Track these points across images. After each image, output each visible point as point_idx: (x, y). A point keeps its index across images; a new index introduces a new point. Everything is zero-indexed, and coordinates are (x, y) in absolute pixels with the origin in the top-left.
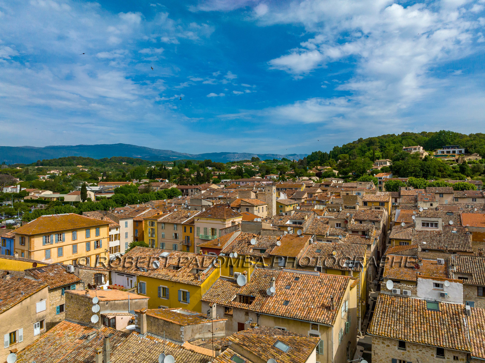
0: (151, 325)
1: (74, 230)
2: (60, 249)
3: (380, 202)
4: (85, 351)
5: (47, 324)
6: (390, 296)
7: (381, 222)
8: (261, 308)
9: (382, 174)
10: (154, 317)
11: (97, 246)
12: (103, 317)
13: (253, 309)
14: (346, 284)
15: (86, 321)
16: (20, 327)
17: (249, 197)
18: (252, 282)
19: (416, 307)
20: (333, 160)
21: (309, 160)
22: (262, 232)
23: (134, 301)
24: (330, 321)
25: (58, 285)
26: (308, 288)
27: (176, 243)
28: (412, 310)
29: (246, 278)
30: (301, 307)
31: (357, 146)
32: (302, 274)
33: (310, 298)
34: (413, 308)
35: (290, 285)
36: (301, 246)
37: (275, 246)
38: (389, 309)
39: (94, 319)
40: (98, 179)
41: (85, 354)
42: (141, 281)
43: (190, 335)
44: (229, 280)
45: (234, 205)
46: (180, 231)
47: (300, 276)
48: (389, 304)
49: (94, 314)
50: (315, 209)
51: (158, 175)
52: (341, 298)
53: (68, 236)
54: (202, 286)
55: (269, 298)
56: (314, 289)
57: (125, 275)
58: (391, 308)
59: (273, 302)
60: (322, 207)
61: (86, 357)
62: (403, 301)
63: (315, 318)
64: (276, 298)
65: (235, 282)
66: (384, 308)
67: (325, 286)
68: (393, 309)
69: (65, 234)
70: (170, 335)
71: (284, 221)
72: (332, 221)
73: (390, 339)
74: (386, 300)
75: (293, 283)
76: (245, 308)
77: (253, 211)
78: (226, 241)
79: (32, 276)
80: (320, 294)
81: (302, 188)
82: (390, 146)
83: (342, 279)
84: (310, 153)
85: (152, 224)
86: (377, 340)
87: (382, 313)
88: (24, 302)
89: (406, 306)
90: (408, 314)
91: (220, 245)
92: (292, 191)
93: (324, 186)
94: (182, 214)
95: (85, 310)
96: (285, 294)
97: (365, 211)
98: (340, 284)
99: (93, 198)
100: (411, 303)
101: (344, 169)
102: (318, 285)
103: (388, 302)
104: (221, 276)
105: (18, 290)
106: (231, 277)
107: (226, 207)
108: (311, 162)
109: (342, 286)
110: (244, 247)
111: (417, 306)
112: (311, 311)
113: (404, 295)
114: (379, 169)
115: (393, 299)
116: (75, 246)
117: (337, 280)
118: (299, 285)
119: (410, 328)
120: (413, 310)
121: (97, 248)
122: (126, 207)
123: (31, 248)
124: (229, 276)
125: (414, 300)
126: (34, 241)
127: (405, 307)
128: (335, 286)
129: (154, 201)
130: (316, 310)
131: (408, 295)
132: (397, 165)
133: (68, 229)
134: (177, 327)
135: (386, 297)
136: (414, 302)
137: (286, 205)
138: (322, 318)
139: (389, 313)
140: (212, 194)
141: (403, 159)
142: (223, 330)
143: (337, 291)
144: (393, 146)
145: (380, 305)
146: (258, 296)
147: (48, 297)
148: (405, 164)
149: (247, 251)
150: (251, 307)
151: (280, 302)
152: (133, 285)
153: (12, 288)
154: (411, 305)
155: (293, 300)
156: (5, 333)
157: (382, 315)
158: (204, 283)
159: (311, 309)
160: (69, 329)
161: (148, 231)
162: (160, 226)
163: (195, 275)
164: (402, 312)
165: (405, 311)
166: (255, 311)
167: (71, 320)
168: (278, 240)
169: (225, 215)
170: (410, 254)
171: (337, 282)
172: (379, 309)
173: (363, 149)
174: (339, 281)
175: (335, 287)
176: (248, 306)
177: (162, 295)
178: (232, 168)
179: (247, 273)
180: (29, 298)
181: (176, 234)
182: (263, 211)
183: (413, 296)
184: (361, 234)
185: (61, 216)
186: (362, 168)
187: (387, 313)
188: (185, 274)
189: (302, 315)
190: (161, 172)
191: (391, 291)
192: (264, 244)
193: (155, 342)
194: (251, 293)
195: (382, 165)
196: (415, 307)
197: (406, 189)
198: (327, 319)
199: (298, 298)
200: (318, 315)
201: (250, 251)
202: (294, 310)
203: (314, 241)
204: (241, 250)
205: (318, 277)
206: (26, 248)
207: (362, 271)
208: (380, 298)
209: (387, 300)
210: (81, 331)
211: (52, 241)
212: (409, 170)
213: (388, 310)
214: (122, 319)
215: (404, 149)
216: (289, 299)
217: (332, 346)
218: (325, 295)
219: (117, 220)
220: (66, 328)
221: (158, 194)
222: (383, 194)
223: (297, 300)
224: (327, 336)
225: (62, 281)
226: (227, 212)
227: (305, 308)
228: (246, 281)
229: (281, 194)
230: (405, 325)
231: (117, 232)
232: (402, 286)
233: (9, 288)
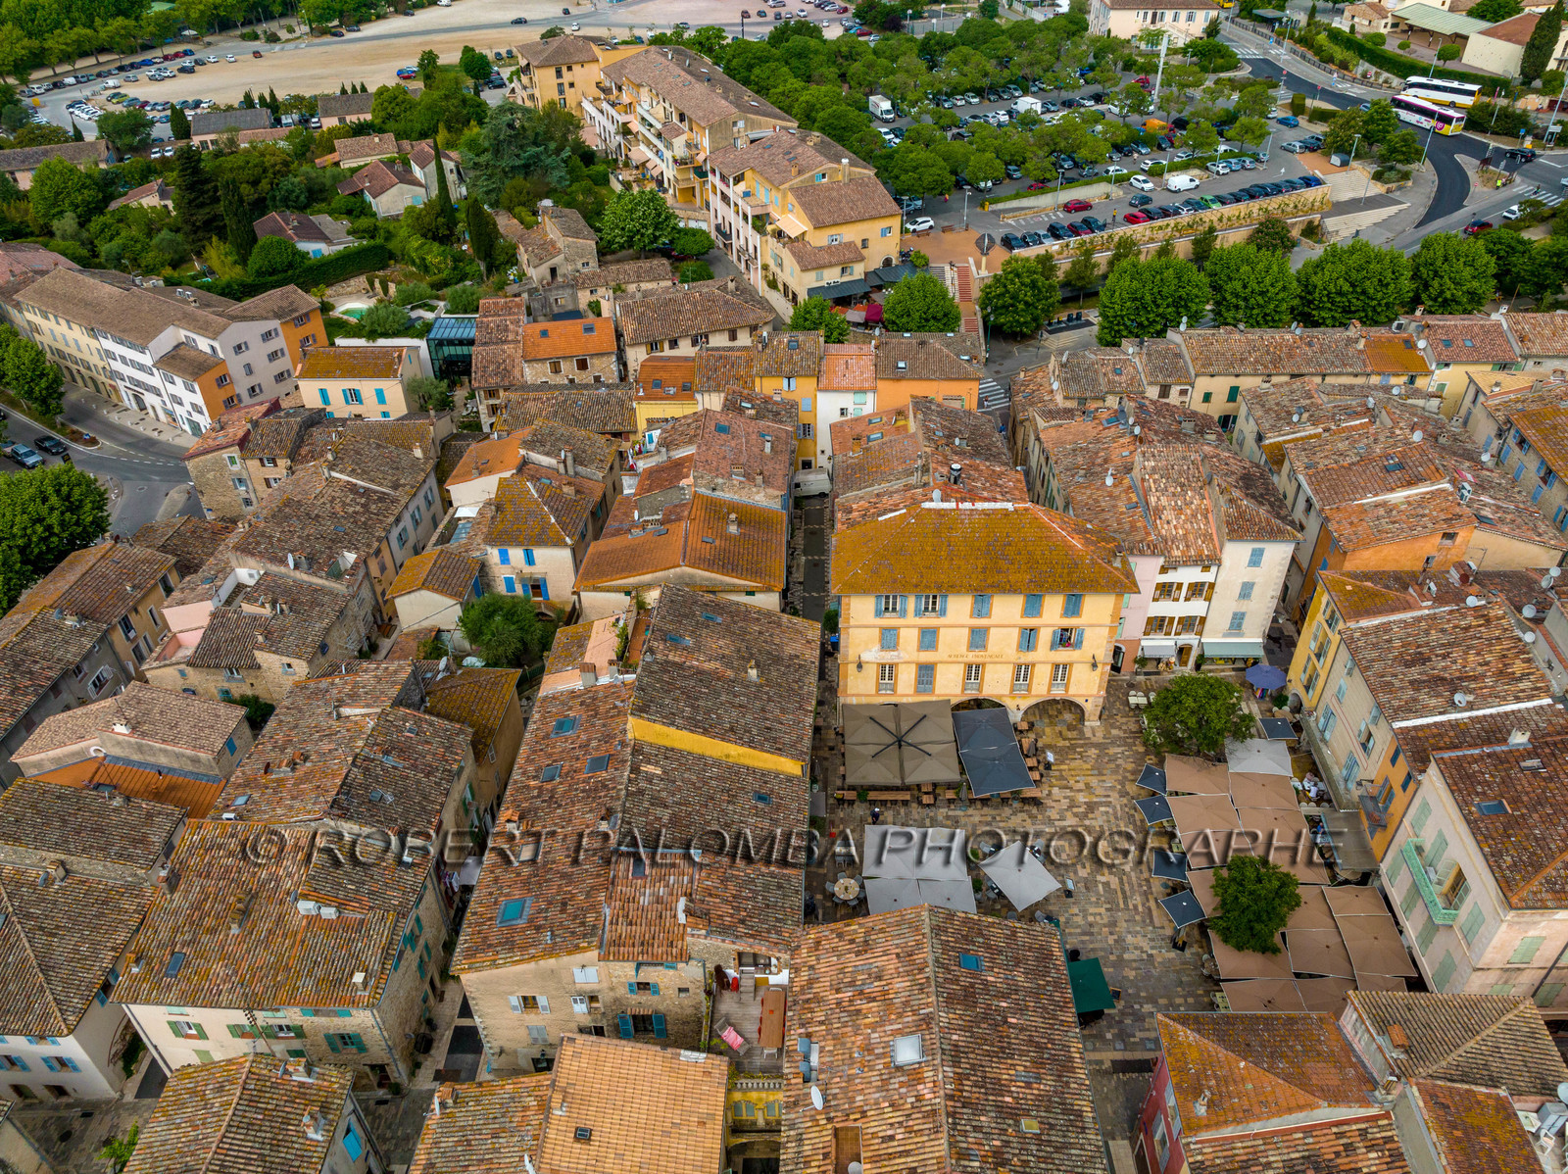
1: (982, 594)
16: (544, 994)
25: (623, 953)
46: (1383, 741)
53: (959, 608)
69: (952, 597)
85: (1331, 620)
116: (979, 633)
121: (1063, 646)
126: (848, 604)
147: (600, 967)
156: (513, 993)
180: (553, 959)
181: (1369, 734)
211: (906, 611)
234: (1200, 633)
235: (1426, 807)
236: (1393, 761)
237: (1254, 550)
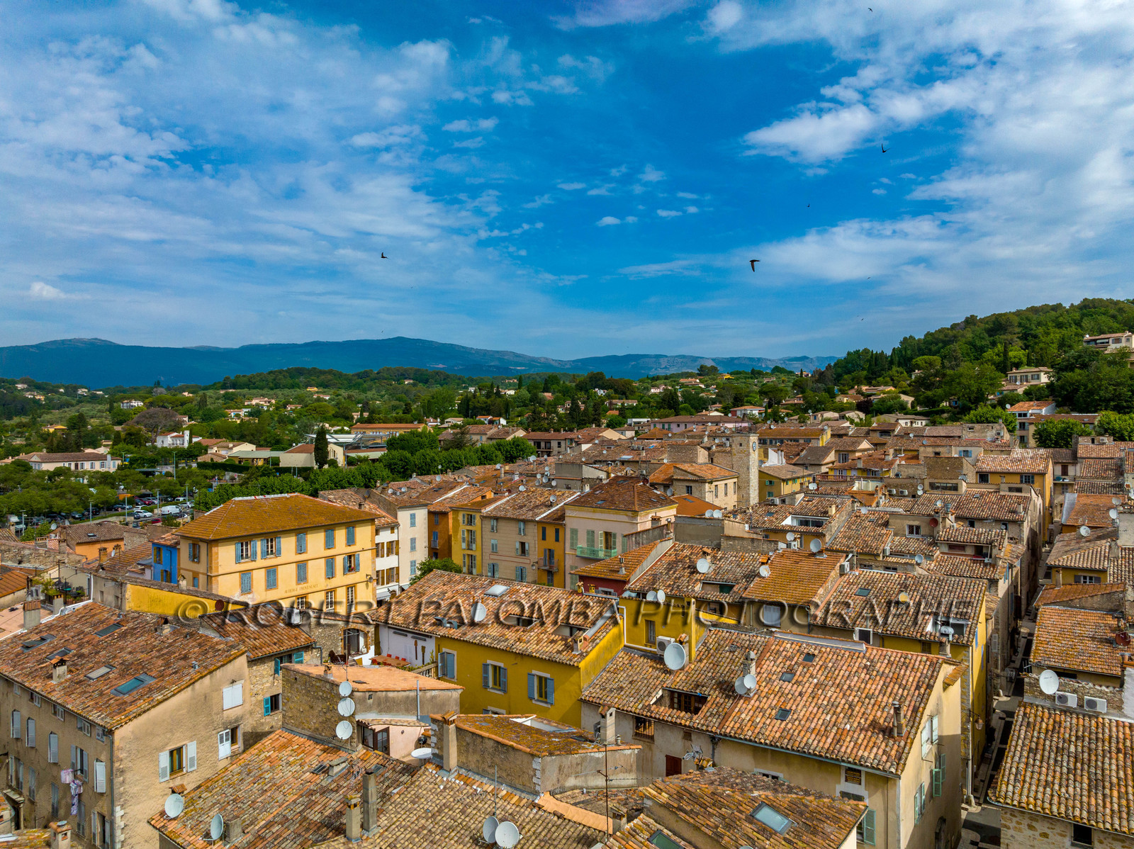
0: (467, 751)
1: (300, 532)
2: (271, 572)
3: (1021, 474)
4: (323, 800)
5: (245, 734)
6: (1049, 709)
7: (1025, 524)
8: (721, 725)
9: (1027, 404)
10: (473, 734)
11: (350, 566)
12: (361, 727)
13: (703, 725)
14: (932, 676)
15: (325, 734)
16: (191, 739)
17: (693, 461)
18: (701, 661)
19: (1121, 741)
20: (900, 369)
21: (839, 370)
22: (724, 543)
23: (429, 694)
24: (892, 765)
25: (267, 650)
26: (837, 681)
27: (523, 565)
28: (1110, 747)
29: (685, 651)
30: (818, 727)
31: (963, 336)
32: (822, 646)
33: (841, 706)
34: (1114, 745)
35: (791, 671)
36: (821, 579)
37: (757, 578)
38: (1048, 743)
39: (344, 731)
40: (353, 418)
41: (325, 807)
42: (444, 650)
43: (555, 780)
44: (646, 655)
45: (658, 478)
46: (532, 537)
47: (816, 652)
48: (1047, 730)
49: (342, 718)
50: (855, 489)
51: (482, 409)
52: (921, 709)
53: (288, 544)
54: (582, 665)
55: (742, 701)
56: (852, 684)
57: (410, 635)
58: (1051, 741)
59: (751, 712)
60: (871, 486)
61: (326, 814)
62: (1084, 726)
63: (853, 756)
64: (758, 702)
65: (659, 659)
66: (1035, 739)
67: (878, 678)
68: (1058, 743)
69: (282, 539)
70: (508, 775)
71: (777, 519)
72: (898, 521)
73: (1050, 819)
74: (1039, 719)
75: (801, 668)
76: (683, 722)
77: (702, 492)
78: (639, 562)
79: (214, 629)
80: (866, 697)
81: (822, 438)
82: (1048, 334)
83: (923, 663)
84: (842, 355)
85: (470, 520)
86: (1015, 819)
87: (1029, 753)
88: (197, 685)
89: (1093, 737)
90: (1100, 758)
91: (623, 571)
92: (798, 445)
93: (878, 434)
94: (536, 498)
95: (324, 710)
96: (780, 694)
97: (982, 495)
98: (919, 674)
99: (341, 461)
100: (1107, 731)
101: (929, 393)
102: (863, 675)
103: (1044, 726)
104: (626, 643)
105: (185, 658)
106: (651, 647)
107: (639, 482)
108: (846, 377)
109: (922, 679)
110: (680, 577)
111: (1125, 739)
112: (843, 737)
113: (1087, 709)
114: (1020, 391)
115: (1058, 719)
116: (302, 567)
117: (911, 666)
118: (815, 673)
119: (1104, 795)
120: (1113, 749)
121: (349, 571)
122: (411, 480)
123: (211, 568)
124: (646, 646)
125: (1114, 724)
126: (217, 553)
127: (1090, 739)
128: (906, 678)
129: (473, 468)
130: (856, 736)
131: (1098, 709)
132: (1067, 382)
133: (288, 528)
134: (526, 759)
135: (1039, 713)
136: (1114, 729)
137: (784, 480)
138: (872, 756)
139: (1046, 753)
140: (605, 452)
141: (1084, 366)
142: (630, 771)
143: (911, 692)
144: (1056, 335)
145: (1023, 732)
146: (714, 696)
147: (247, 677)
148: (1090, 380)
149: (687, 587)
150: (697, 720)
151: (768, 712)
152: (428, 659)
153: (175, 653)
154: (1107, 736)
155: (800, 707)
156: (161, 749)
157: (1028, 758)
158: (587, 659)
159: (845, 732)
160: (290, 748)
161: (460, 534)
162: (488, 525)
163: (566, 640)
164: (1083, 752)
165: (1090, 749)
166: (707, 731)
167: (294, 729)
168: (763, 564)
169: (636, 502)
170: (1105, 606)
171: (910, 669)
172: (1020, 742)
173: (978, 343)
174: (916, 667)
175: (904, 682)
176: (691, 719)
177: (491, 684)
178: (653, 391)
179: (687, 639)
180: (209, 676)
181: (523, 544)
182: (726, 494)
183: (1113, 715)
184: (973, 553)
185: (272, 499)
186: (974, 389)
187: (1041, 752)
188: (545, 637)
189: (821, 744)
190: (489, 401)
191: (1052, 698)
192: (728, 572)
193: (476, 790)
194: (697, 686)
195: (1027, 381)
196: (1118, 742)
197: (1093, 442)
198: (885, 758)
199: (813, 705)
200: (863, 747)
201: (696, 589)
202: (802, 733)
203: (851, 569)
204: (674, 584)
205: (862, 655)
206: (201, 568)
207: (974, 643)
208: (1021, 713)
209: (1042, 720)
210: (316, 755)
211: (255, 554)
212: (1102, 393)
213: (1044, 745)
214: (402, 732)
215: (1088, 342)
216: (789, 705)
217: (899, 826)
218: (879, 699)
219: (392, 509)
220: (284, 747)
221: (482, 451)
222: (1031, 455)
223: (810, 709)
224: (884, 800)
225: (275, 644)
226: (640, 494)
227: (829, 728)
228: (686, 659)
229: (771, 452)
230: (1089, 785)
231: (393, 537)
232: (1083, 687)
233: (168, 652)
234: (398, 581)
235: (574, 532)
236: (544, 538)
237: (411, 515)
